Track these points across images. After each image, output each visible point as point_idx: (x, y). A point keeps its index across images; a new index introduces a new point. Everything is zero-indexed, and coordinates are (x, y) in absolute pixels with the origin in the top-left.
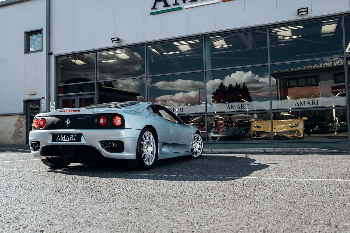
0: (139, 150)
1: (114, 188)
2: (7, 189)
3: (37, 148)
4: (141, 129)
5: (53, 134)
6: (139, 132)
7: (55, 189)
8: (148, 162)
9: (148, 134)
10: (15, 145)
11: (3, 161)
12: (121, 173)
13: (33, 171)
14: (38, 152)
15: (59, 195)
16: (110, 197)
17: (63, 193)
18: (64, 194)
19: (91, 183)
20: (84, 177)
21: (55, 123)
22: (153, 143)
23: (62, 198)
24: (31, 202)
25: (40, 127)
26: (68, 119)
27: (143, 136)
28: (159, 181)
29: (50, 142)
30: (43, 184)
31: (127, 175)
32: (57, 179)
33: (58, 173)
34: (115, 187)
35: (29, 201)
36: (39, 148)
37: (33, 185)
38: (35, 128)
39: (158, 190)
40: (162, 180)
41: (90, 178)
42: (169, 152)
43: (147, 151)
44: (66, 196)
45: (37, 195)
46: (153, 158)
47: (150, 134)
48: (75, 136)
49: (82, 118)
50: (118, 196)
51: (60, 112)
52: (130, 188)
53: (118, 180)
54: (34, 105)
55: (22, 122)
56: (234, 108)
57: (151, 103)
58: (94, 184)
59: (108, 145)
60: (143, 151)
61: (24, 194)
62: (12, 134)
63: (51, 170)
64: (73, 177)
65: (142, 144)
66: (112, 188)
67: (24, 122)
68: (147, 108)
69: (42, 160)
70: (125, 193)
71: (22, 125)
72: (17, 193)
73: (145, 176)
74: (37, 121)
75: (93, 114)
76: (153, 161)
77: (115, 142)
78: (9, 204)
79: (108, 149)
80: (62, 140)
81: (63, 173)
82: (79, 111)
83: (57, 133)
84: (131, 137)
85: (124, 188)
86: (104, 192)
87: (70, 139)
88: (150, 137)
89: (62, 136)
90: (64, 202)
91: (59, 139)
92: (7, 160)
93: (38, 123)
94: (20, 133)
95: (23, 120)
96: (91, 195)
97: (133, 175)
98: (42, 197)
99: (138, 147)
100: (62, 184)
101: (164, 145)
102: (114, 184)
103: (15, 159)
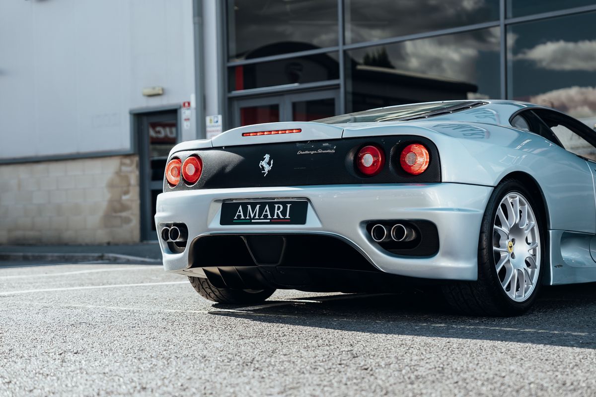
0: (485, 251)
1: (411, 360)
2: (103, 354)
3: (179, 244)
4: (492, 184)
5: (224, 200)
6: (484, 195)
7: (237, 358)
8: (517, 290)
9: (514, 199)
10: (109, 244)
11: (83, 285)
12: (430, 321)
13: (167, 311)
14: (183, 255)
15: (251, 373)
16: (403, 384)
17: (261, 370)
18: (263, 372)
19: (340, 347)
20: (318, 330)
21: (228, 169)
22: (532, 230)
23: (260, 382)
24: (174, 388)
25: (188, 182)
26: (267, 157)
27: (500, 206)
28: (557, 348)
29: (215, 225)
30: (201, 345)
31: (448, 329)
32: (238, 333)
33: (239, 319)
34: (415, 358)
35: (167, 386)
36: (183, 244)
37: (172, 346)
38: (172, 185)
39: (557, 373)
40: (568, 346)
41: (337, 333)
42: (586, 263)
43: (513, 256)
44: (272, 377)
45: (189, 373)
46: (531, 278)
47: (521, 203)
48: (289, 206)
49: (307, 152)
50: (428, 383)
51: (243, 134)
52: (462, 364)
53: (420, 340)
54: (158, 129)
55: (126, 178)
57: (523, 105)
58: (350, 348)
59: (389, 235)
60: (498, 254)
61: (152, 368)
62: (100, 213)
63: (219, 310)
64: (286, 328)
65: (496, 231)
66: (407, 360)
67: (134, 178)
68: (512, 120)
69: (193, 280)
70: (450, 376)
71: (129, 185)
72: (132, 365)
73: (507, 332)
74: (177, 165)
75: (342, 139)
76: (532, 288)
77: (409, 223)
78: (112, 392)
79: (390, 248)
80: (251, 219)
81: (254, 319)
82: (300, 130)
83: (236, 199)
84: (459, 210)
85: (445, 363)
86: (382, 371)
87: (272, 215)
88: (521, 212)
89: (249, 207)
90: (268, 393)
91: (243, 217)
92: (93, 284)
93: (179, 169)
94: (124, 208)
95: (131, 172)
96: (344, 376)
97: (468, 330)
98: (203, 378)
99: (485, 243)
100: (254, 346)
101: (568, 237)
102: (410, 351)
103: (113, 281)
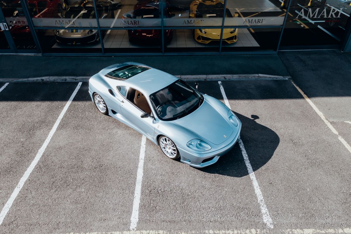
56: (190, 23)
